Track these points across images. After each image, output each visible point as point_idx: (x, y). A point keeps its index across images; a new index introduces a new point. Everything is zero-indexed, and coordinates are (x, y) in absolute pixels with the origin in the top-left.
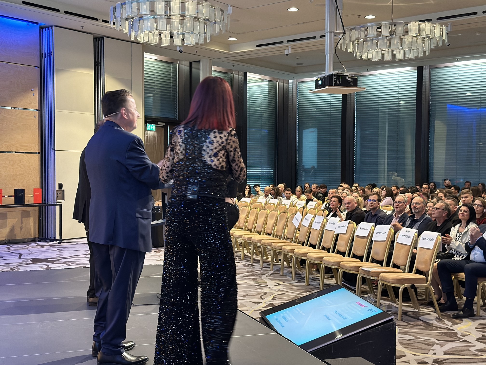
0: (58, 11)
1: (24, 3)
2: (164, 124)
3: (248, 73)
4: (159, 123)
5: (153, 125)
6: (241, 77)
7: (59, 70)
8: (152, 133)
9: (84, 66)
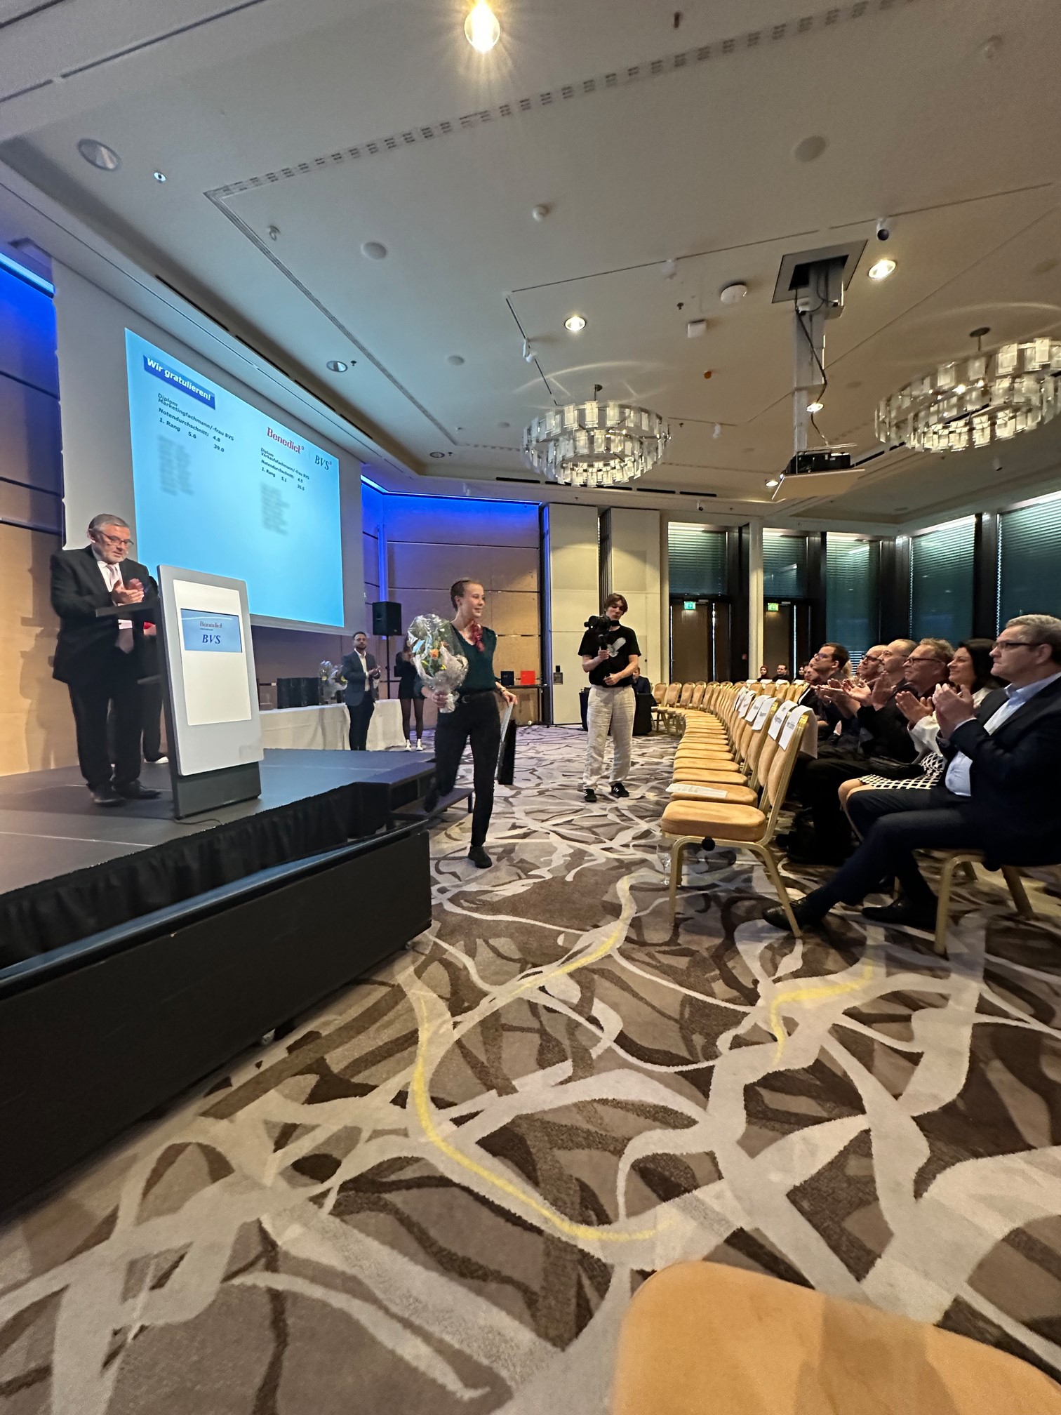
0: (538, 482)
1: (498, 479)
2: (707, 601)
3: (828, 533)
4: (700, 601)
5: (691, 603)
6: (817, 539)
7: (556, 548)
8: (692, 612)
9: (589, 541)
